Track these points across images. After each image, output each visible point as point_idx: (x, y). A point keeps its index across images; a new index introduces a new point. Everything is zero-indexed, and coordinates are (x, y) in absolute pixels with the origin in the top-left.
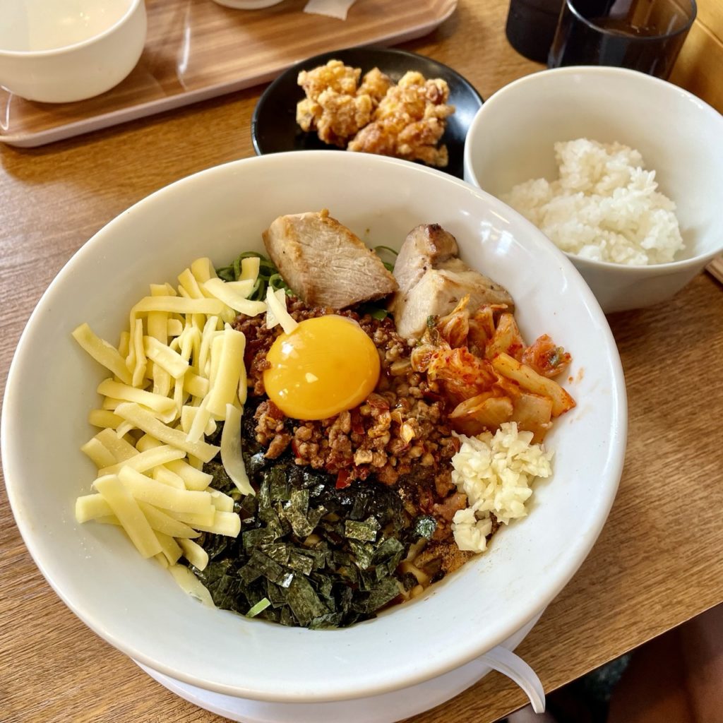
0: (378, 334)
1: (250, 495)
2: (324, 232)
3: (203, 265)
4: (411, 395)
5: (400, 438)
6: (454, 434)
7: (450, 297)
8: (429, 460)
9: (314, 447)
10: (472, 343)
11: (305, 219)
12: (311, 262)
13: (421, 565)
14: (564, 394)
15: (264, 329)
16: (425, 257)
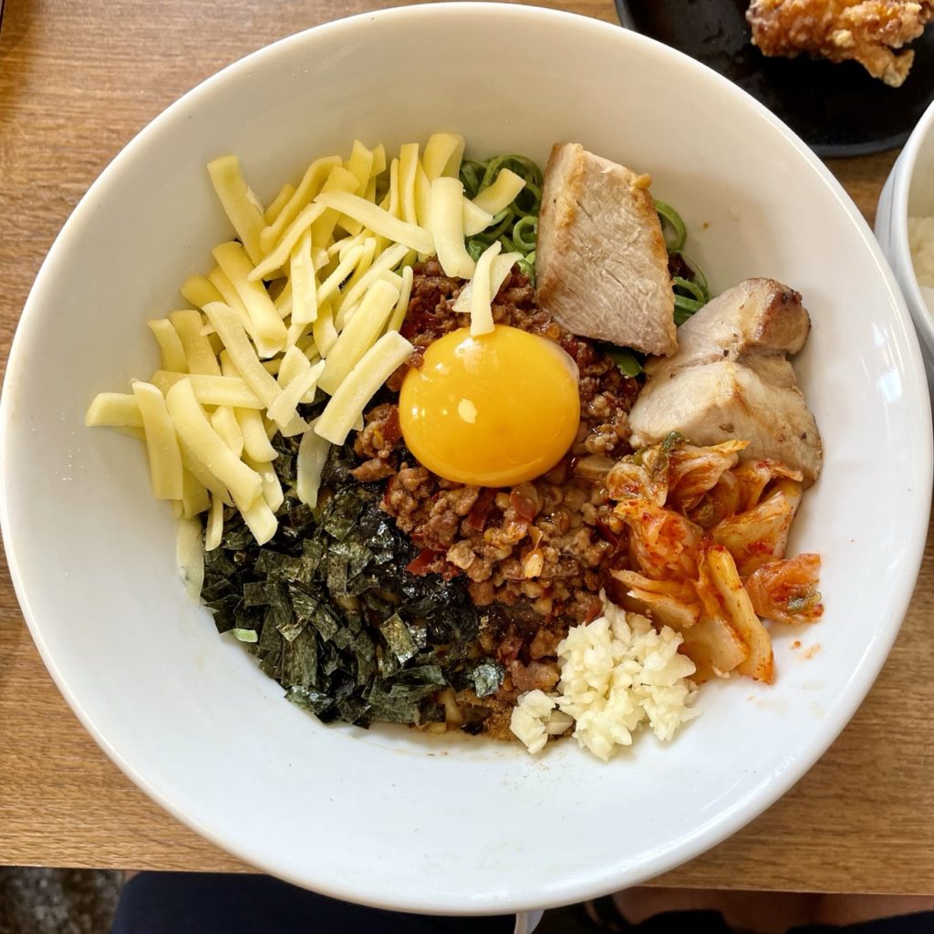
0: (600, 401)
1: (307, 507)
2: (623, 210)
3: (444, 147)
4: (581, 513)
5: (520, 565)
6: (602, 595)
7: (726, 420)
8: (544, 607)
9: (411, 503)
10: (710, 500)
11: (610, 174)
12: (577, 242)
13: (463, 702)
14: (768, 661)
15: (449, 306)
16: (740, 334)
